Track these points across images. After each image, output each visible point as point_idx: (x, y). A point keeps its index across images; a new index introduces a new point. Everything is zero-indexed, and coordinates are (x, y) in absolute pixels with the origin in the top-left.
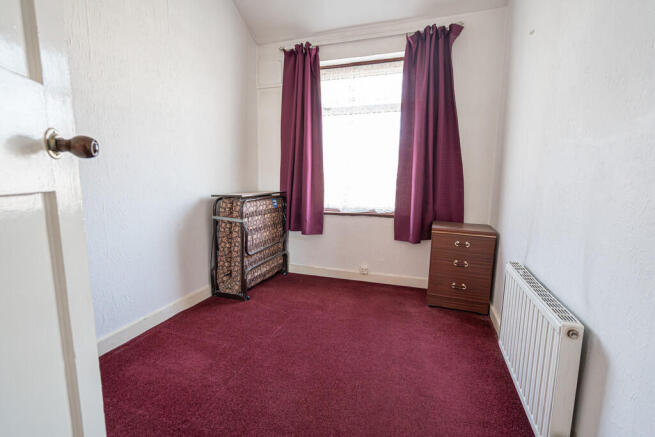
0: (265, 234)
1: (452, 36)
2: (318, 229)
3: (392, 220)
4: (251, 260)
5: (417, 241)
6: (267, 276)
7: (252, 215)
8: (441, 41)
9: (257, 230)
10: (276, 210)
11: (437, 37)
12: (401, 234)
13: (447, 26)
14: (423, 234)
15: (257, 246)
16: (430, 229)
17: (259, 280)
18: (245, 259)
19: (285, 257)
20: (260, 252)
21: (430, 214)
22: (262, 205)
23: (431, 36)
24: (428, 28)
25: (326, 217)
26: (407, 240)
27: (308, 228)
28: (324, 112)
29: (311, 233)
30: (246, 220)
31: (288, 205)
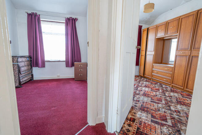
0: (25, 68)
1: (76, 21)
2: (43, 66)
3: (65, 62)
4: (21, 76)
5: (72, 67)
6: (27, 81)
7: (21, 62)
8: (73, 21)
9: (23, 67)
10: (28, 61)
11: (72, 20)
12: (67, 66)
13: (74, 18)
14: (73, 65)
15: (23, 71)
16: (74, 63)
17: (24, 82)
18: (20, 75)
19: (32, 75)
20: (24, 73)
21: (74, 60)
22: (24, 59)
23: (71, 19)
24: (70, 17)
25: (45, 63)
26: (69, 67)
27: (40, 66)
28: (43, 33)
29: (41, 67)
30: (19, 63)
31: (32, 59)
